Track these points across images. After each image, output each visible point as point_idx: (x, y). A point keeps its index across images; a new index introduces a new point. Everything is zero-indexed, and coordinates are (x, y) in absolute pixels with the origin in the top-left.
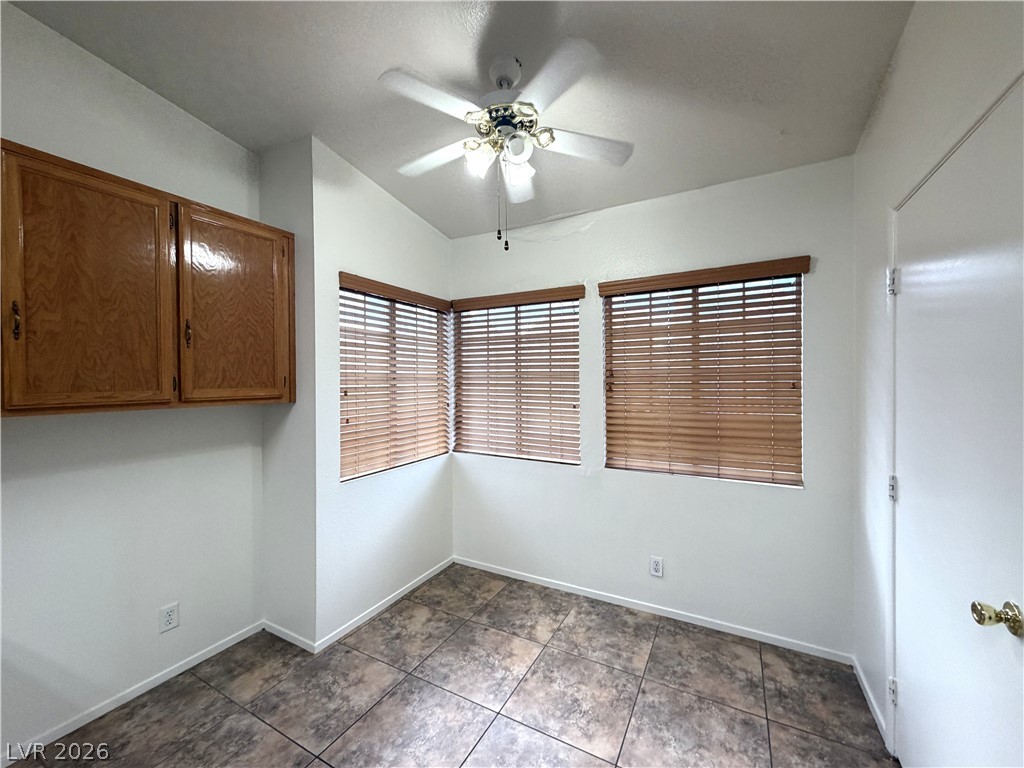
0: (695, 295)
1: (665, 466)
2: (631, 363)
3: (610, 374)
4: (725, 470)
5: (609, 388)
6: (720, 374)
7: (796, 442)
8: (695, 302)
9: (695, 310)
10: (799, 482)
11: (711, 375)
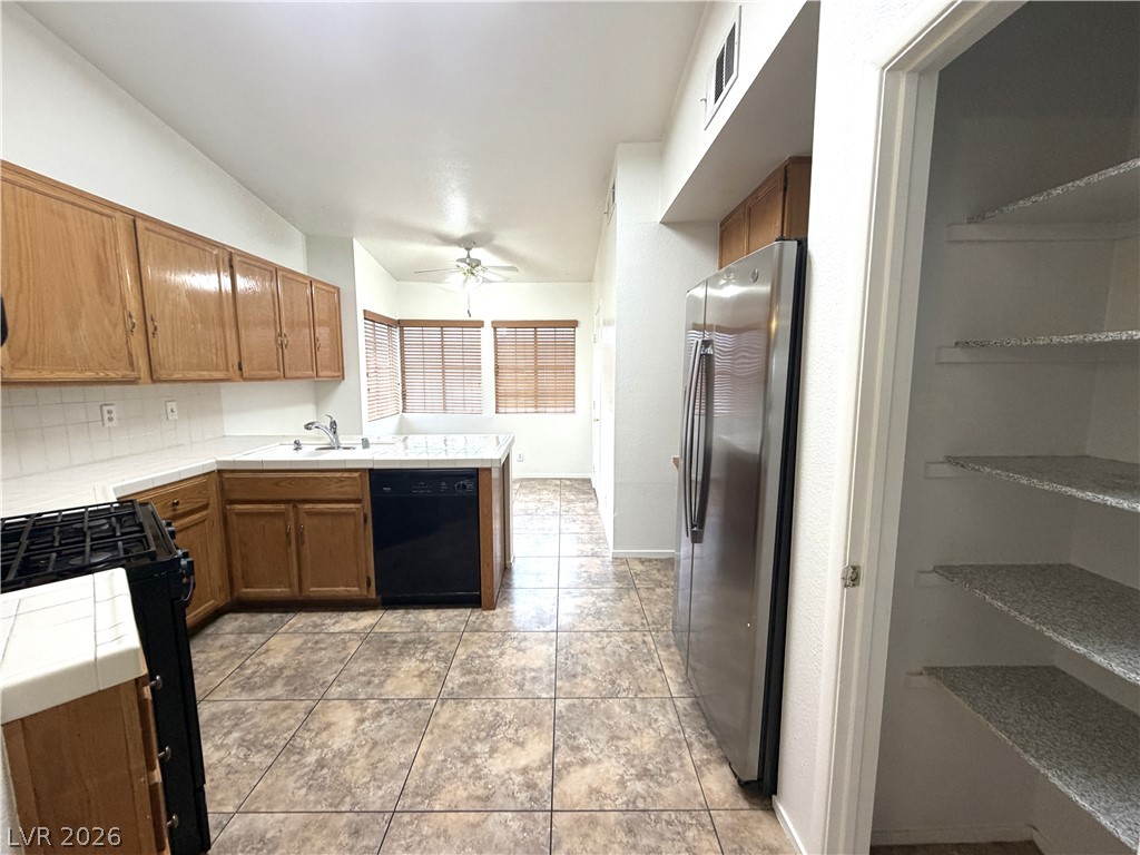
0: (536, 331)
1: (523, 410)
2: (506, 362)
3: (497, 367)
4: (548, 410)
5: (497, 373)
6: (547, 368)
7: (573, 395)
8: (535, 335)
9: (536, 338)
10: (574, 412)
11: (542, 368)
